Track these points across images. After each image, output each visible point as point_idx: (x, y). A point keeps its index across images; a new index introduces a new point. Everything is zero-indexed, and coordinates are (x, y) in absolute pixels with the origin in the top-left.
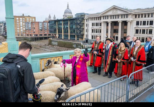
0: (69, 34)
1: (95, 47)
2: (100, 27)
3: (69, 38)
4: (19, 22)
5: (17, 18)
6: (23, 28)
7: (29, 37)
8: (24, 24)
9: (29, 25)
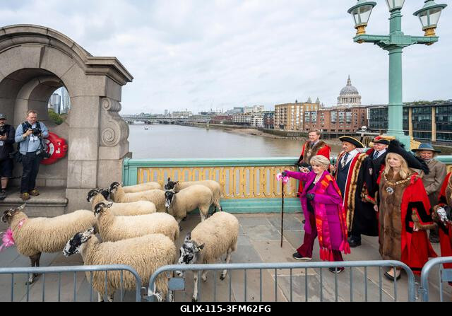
1: (306, 156)
4: (295, 112)
5: (293, 107)
8: (302, 114)
9: (312, 115)
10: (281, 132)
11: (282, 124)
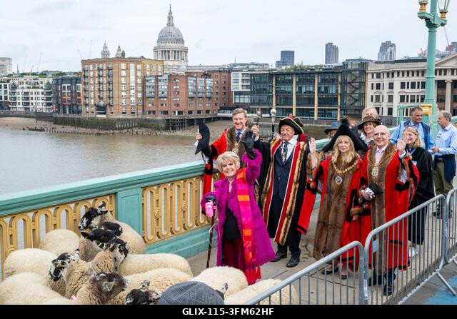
0: (316, 107)
2: (420, 90)
3: (316, 117)
4: (128, 76)
5: (123, 66)
6: (137, 91)
7: (160, 117)
8: (139, 81)
9: (160, 83)
10: (102, 119)
11: (102, 103)
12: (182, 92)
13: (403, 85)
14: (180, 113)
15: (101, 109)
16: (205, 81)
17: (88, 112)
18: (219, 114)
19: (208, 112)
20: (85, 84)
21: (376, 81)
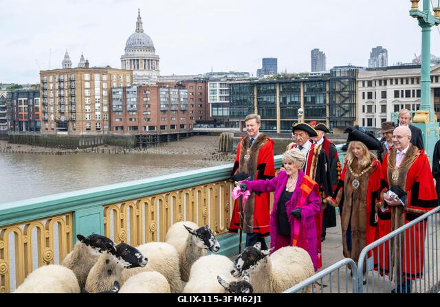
0: (302, 119)
2: (416, 99)
4: (92, 88)
5: (87, 77)
6: (103, 105)
7: (128, 133)
8: (105, 93)
9: (128, 96)
10: (63, 137)
11: (63, 119)
12: (154, 104)
13: (397, 94)
14: (151, 128)
15: (63, 125)
16: (179, 93)
17: (48, 129)
18: (196, 129)
19: (182, 126)
20: (44, 97)
21: (367, 89)
